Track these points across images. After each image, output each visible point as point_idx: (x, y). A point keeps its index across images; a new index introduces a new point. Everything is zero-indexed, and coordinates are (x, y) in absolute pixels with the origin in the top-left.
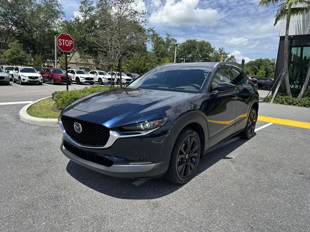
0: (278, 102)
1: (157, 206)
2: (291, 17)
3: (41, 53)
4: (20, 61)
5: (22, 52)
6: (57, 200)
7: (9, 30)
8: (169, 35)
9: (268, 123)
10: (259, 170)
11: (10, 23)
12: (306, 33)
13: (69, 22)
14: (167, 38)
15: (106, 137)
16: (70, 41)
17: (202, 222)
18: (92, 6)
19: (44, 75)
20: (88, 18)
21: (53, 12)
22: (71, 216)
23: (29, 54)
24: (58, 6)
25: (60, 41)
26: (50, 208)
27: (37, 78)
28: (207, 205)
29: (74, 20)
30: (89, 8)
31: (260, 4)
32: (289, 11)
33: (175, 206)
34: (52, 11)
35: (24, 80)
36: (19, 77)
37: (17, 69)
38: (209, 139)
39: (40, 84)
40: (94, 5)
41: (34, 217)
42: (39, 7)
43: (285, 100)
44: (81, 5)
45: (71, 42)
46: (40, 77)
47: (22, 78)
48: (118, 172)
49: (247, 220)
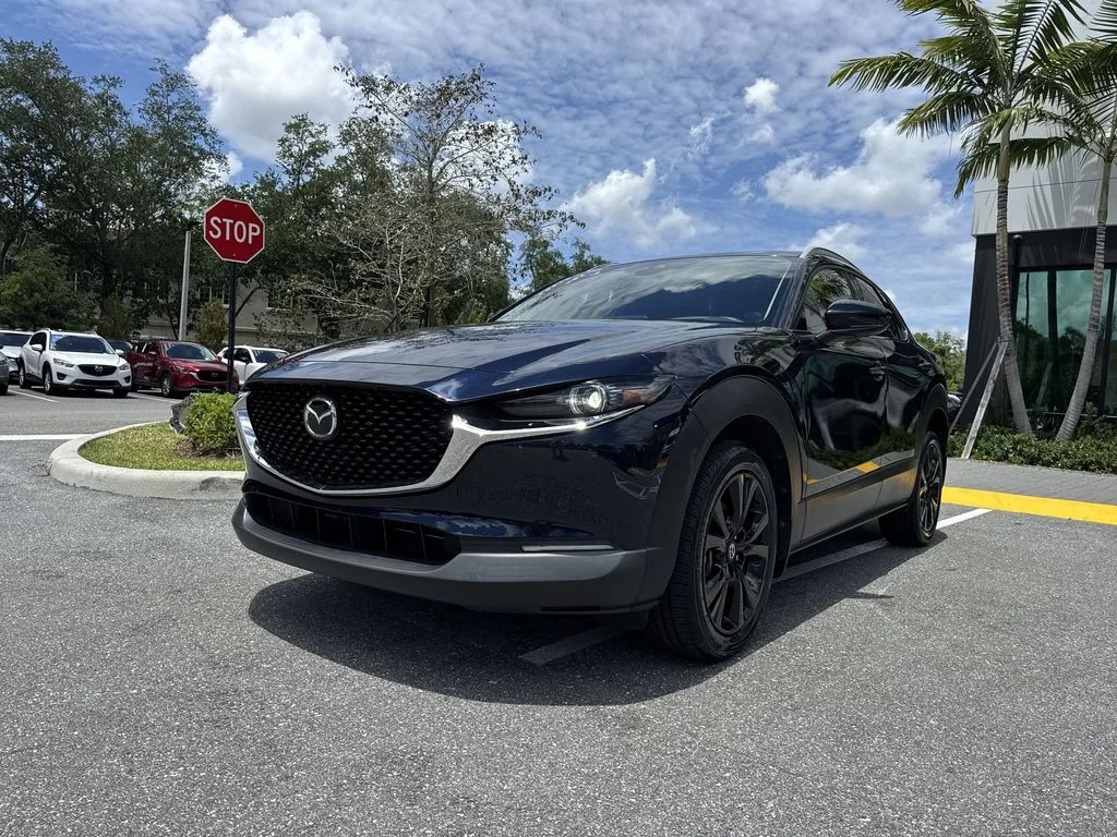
0: (988, 453)
1: (634, 723)
2: (1013, 170)
3: (130, 292)
4: (53, 316)
5: (62, 286)
6: (224, 704)
7: (24, 209)
8: (585, 247)
9: (974, 508)
10: (995, 628)
11: (29, 184)
12: (1068, 225)
13: (240, 190)
14: (579, 257)
15: (435, 445)
16: (251, 225)
17: (831, 775)
18: (322, 138)
19: (139, 364)
20: (307, 178)
21: (186, 154)
22: (287, 751)
23: (88, 291)
24: (206, 135)
25: (215, 222)
26: (196, 726)
27: (110, 370)
28: (833, 722)
29: (258, 185)
30: (312, 145)
31: (903, 129)
32: (1004, 149)
33: (708, 725)
34: (183, 151)
35: (61, 376)
36: (47, 367)
37: (40, 339)
38: (803, 500)
39: (120, 393)
40: (332, 136)
41: (128, 754)
42: (138, 137)
43: (1014, 449)
44: (284, 134)
45: (254, 230)
46: (123, 367)
47: (55, 368)
48: (480, 579)
49: (1010, 768)
